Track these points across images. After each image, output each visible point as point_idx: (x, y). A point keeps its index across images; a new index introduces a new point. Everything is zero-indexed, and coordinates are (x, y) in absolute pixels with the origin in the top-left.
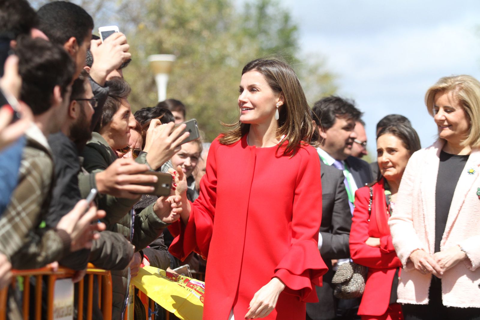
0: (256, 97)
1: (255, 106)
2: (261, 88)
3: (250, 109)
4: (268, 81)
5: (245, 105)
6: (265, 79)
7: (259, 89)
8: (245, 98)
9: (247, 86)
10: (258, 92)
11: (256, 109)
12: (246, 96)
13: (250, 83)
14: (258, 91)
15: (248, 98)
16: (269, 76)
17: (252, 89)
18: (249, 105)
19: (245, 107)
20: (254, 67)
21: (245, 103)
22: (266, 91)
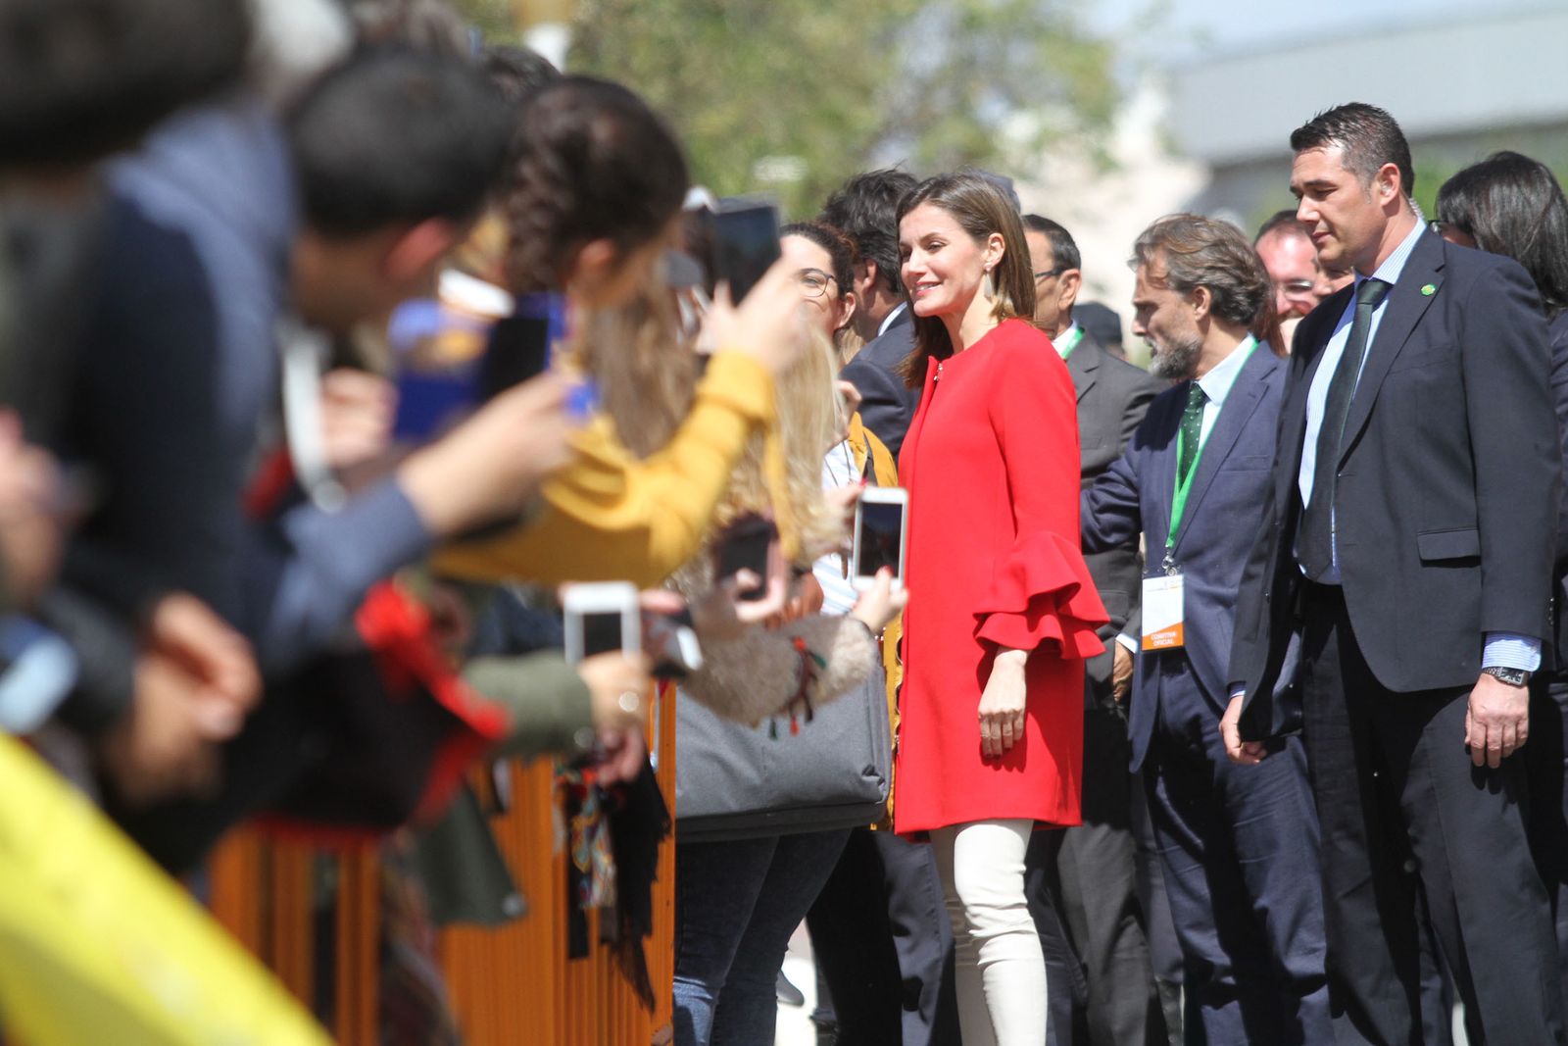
0: (943, 258)
1: (942, 277)
2: (948, 237)
3: (935, 284)
4: (958, 221)
5: (923, 279)
6: (953, 218)
7: (945, 240)
8: (919, 265)
9: (917, 238)
10: (944, 248)
11: (946, 282)
12: (920, 260)
13: (924, 231)
14: (944, 245)
15: (927, 264)
16: (960, 209)
17: (931, 244)
18: (931, 277)
19: (924, 284)
20: (922, 197)
21: (921, 274)
22: (958, 242)
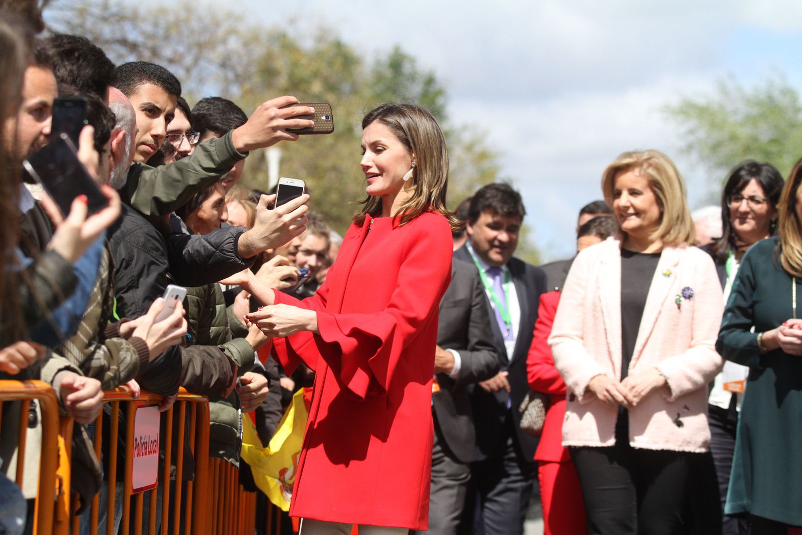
1: (382, 171)
2: (388, 145)
3: (376, 175)
4: (395, 133)
5: (370, 171)
6: (392, 131)
7: (385, 146)
8: (369, 161)
9: (369, 143)
10: (385, 152)
11: (384, 174)
12: (369, 158)
13: (372, 140)
14: (385, 149)
15: (373, 161)
17: (377, 148)
18: (374, 170)
19: (370, 174)
21: (368, 167)
22: (395, 148)
